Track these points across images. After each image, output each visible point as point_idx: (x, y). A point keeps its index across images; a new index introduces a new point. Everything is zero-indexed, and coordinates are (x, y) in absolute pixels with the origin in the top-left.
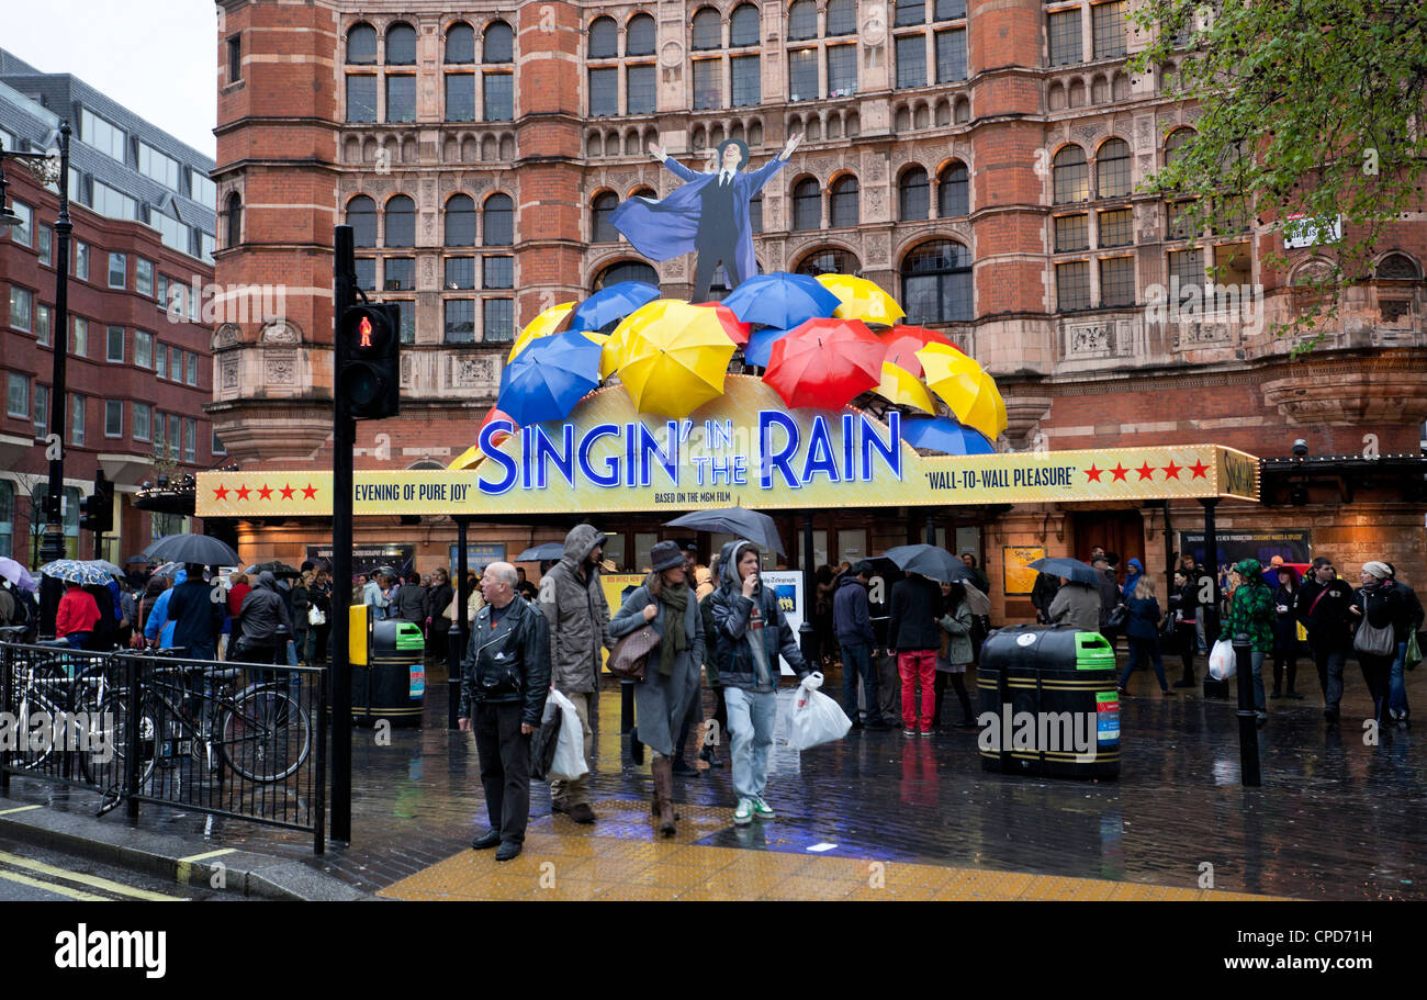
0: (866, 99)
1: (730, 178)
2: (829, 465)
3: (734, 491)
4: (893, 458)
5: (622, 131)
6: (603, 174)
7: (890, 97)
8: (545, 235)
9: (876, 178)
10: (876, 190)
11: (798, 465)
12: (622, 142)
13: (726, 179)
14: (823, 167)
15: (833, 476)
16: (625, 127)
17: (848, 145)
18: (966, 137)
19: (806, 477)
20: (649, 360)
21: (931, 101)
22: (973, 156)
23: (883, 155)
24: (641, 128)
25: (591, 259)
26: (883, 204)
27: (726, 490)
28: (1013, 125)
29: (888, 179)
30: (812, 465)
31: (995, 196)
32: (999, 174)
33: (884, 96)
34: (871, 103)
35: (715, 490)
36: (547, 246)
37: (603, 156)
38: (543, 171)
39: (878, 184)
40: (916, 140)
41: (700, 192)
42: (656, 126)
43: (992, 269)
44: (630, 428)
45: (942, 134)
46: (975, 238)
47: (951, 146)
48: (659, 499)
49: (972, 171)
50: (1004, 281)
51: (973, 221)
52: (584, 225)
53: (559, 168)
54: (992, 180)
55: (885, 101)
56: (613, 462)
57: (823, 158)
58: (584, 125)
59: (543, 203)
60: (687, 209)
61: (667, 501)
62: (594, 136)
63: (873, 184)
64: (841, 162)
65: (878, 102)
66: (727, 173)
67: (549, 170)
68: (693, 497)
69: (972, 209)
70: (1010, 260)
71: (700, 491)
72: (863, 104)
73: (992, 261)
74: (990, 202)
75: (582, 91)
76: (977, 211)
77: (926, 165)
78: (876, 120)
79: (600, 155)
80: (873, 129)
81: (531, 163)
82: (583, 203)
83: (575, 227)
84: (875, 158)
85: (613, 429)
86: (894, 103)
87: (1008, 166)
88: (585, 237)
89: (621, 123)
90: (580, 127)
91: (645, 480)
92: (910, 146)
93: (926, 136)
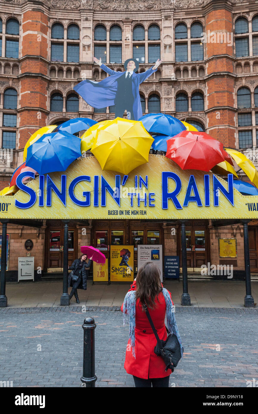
0: (165, 64)
1: (130, 75)
2: (197, 199)
3: (148, 210)
4: (230, 196)
5: (65, 68)
6: (57, 84)
7: (174, 64)
8: (32, 105)
9: (168, 95)
10: (168, 99)
11: (181, 198)
12: (65, 73)
13: (128, 75)
14: (147, 89)
15: (200, 204)
16: (66, 67)
17: (158, 81)
18: (204, 81)
19: (186, 204)
20: (111, 143)
21: (190, 68)
22: (207, 88)
23: (171, 86)
24: (73, 68)
25: (50, 118)
26: (171, 105)
27: (144, 209)
28: (226, 76)
29: (173, 95)
30: (188, 199)
31: (218, 103)
32: (220, 94)
33: (172, 64)
34: (166, 66)
35: (138, 209)
36: (33, 110)
37: (57, 77)
38: (32, 79)
39: (169, 97)
40: (184, 81)
41: (116, 80)
42: (79, 68)
43: (217, 131)
44: (96, 178)
45: (195, 80)
46: (208, 120)
47: (198, 84)
48: (110, 213)
49: (206, 94)
50: (222, 135)
51: (206, 113)
52: (48, 103)
53: (39, 79)
54: (217, 97)
55: (172, 66)
56: (87, 194)
57: (147, 86)
58: (49, 64)
59: (32, 92)
60: (111, 87)
61: (114, 214)
62: (53, 70)
63: (167, 97)
64: (154, 88)
65: (169, 66)
66: (129, 73)
67: (35, 79)
68: (128, 213)
69: (206, 108)
70: (224, 127)
71: (131, 210)
72: (164, 66)
73: (217, 128)
74: (216, 105)
75: (49, 50)
76: (208, 110)
77: (188, 91)
78: (169, 73)
79: (55, 77)
80: (167, 76)
81: (27, 76)
82: (48, 95)
83: (45, 104)
84: (168, 87)
85: (87, 178)
86: (175, 67)
87: (224, 92)
88: (48, 109)
89: (65, 65)
90: (47, 65)
91: (104, 203)
92: (182, 84)
93: (189, 80)
